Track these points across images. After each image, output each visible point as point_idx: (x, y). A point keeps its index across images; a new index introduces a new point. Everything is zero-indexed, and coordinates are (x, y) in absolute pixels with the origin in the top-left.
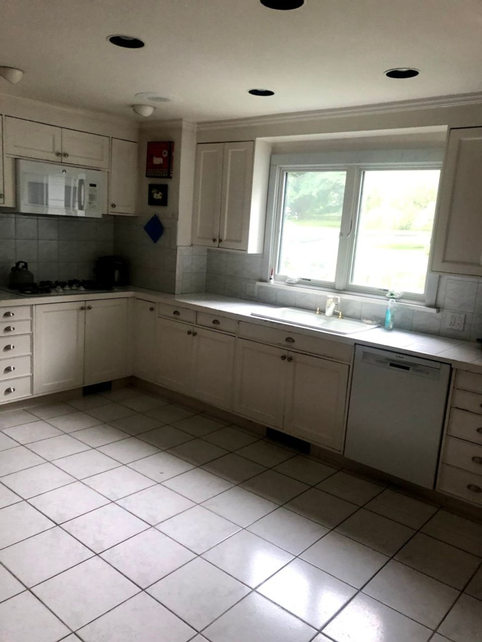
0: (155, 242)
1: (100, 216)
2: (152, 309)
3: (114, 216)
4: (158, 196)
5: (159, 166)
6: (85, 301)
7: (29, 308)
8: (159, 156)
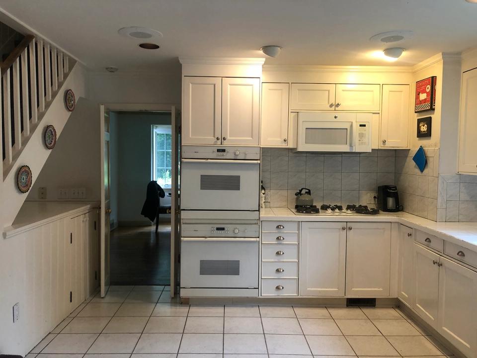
0: (422, 171)
1: (371, 151)
2: (410, 235)
3: (395, 150)
4: (424, 128)
5: (425, 101)
6: (347, 222)
7: (296, 225)
8: (424, 92)
